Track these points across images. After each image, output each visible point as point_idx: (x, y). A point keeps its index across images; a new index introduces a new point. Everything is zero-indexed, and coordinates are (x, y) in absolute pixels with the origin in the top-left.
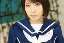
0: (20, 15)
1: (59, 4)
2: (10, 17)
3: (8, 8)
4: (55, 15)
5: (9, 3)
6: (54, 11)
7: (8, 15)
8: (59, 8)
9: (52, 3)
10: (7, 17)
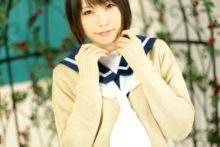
5: (40, 12)
6: (199, 42)
7: (37, 55)
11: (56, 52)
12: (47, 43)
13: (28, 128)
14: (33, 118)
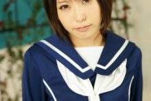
0: (38, 29)
1: (130, 4)
3: (10, 14)
4: (120, 28)
6: (117, 19)
8: (130, 13)
10: (7, 34)
14: (9, 72)
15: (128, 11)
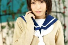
2: (11, 16)
3: (9, 7)
5: (10, 1)
9: (59, 4)
10: (7, 16)
11: (15, 14)
12: (13, 11)
13: (6, 37)
14: (7, 34)
15: (65, 9)
